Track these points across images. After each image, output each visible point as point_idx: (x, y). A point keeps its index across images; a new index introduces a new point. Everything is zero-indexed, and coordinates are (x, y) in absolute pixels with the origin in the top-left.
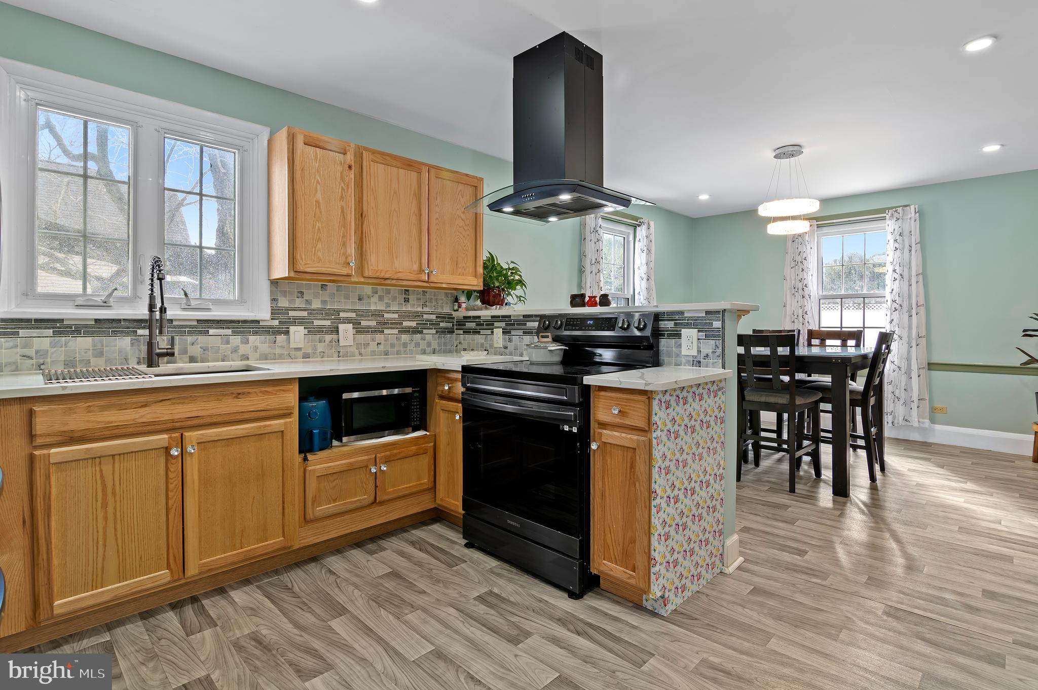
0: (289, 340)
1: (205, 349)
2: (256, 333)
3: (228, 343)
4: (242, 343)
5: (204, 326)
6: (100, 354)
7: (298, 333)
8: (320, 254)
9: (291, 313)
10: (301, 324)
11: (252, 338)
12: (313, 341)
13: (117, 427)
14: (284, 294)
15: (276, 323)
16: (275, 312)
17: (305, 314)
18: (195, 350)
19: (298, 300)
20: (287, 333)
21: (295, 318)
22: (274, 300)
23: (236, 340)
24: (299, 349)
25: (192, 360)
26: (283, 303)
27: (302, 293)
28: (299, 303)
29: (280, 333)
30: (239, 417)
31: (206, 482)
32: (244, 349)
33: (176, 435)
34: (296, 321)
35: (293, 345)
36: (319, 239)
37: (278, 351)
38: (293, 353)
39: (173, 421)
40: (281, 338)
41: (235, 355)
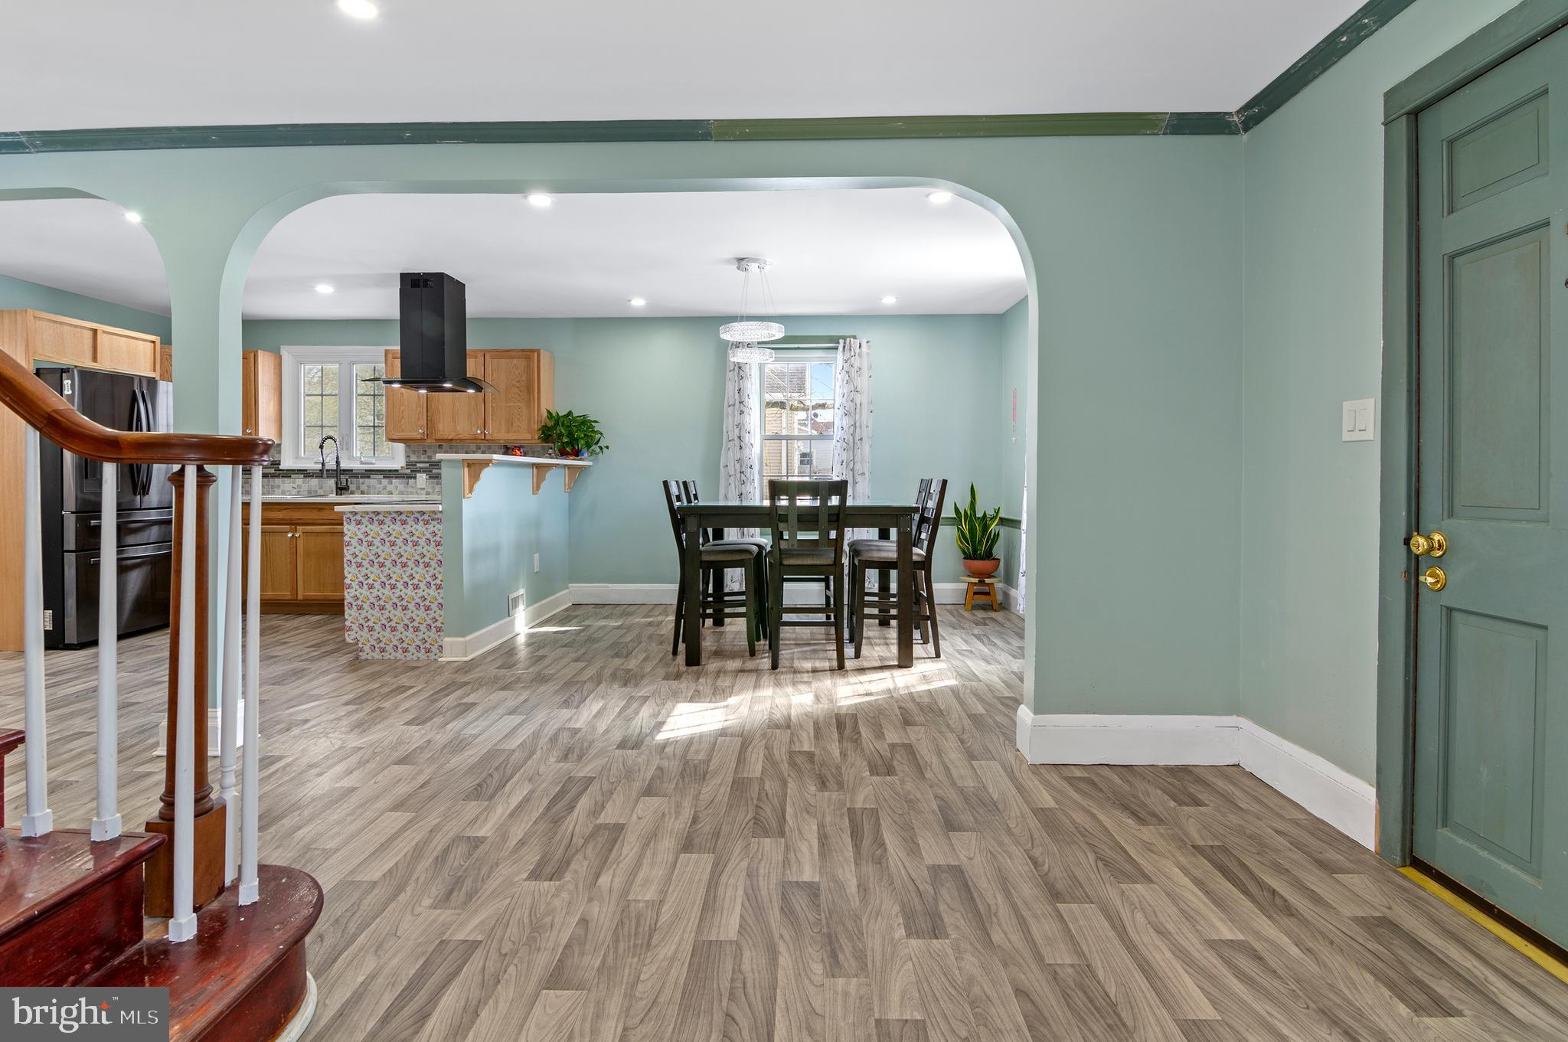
0: (416, 482)
1: (369, 487)
2: (396, 477)
3: (381, 484)
4: (389, 483)
5: (368, 474)
6: (321, 488)
7: (422, 477)
8: (403, 427)
9: (418, 465)
10: (424, 472)
11: (394, 481)
12: (432, 483)
13: (270, 519)
14: (414, 452)
15: (409, 471)
16: (409, 464)
17: (427, 465)
18: (364, 487)
19: (422, 456)
20: (415, 478)
21: (421, 468)
22: (408, 457)
23: (385, 482)
24: (424, 489)
25: (363, 493)
26: (413, 458)
27: (425, 451)
28: (423, 458)
29: (411, 478)
30: (321, 522)
31: (307, 553)
32: (390, 488)
33: (293, 527)
34: (423, 470)
35: (419, 486)
36: (403, 417)
37: (410, 490)
38: (419, 492)
39: (291, 520)
40: (411, 481)
41: (385, 491)
